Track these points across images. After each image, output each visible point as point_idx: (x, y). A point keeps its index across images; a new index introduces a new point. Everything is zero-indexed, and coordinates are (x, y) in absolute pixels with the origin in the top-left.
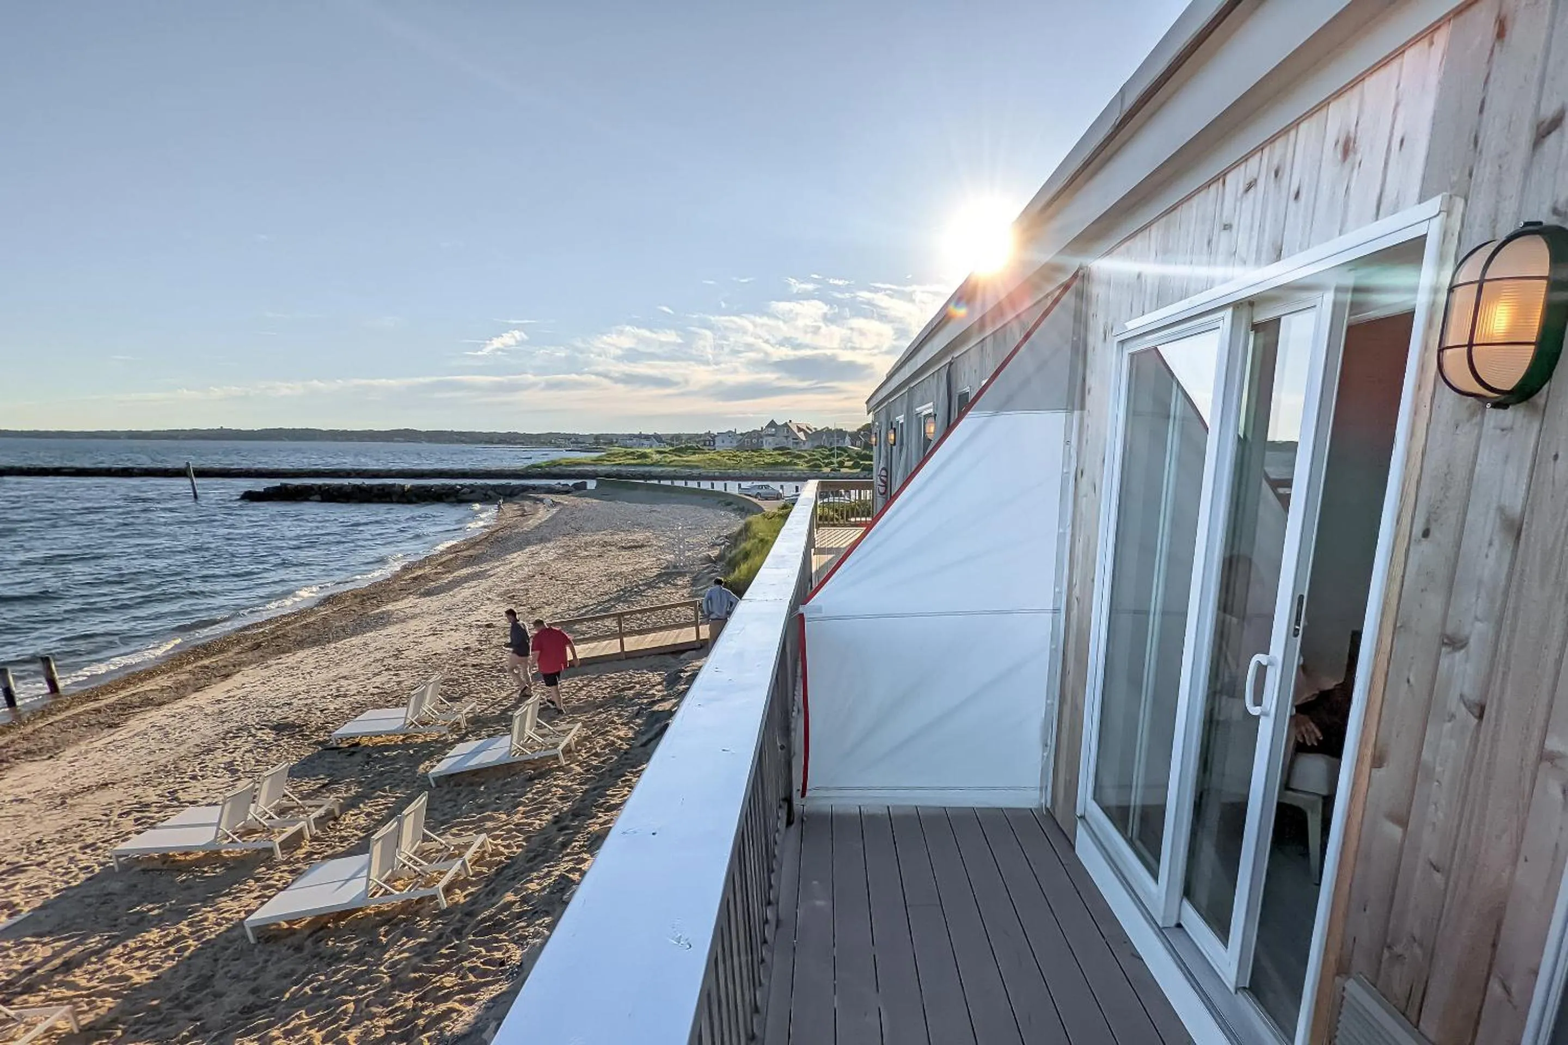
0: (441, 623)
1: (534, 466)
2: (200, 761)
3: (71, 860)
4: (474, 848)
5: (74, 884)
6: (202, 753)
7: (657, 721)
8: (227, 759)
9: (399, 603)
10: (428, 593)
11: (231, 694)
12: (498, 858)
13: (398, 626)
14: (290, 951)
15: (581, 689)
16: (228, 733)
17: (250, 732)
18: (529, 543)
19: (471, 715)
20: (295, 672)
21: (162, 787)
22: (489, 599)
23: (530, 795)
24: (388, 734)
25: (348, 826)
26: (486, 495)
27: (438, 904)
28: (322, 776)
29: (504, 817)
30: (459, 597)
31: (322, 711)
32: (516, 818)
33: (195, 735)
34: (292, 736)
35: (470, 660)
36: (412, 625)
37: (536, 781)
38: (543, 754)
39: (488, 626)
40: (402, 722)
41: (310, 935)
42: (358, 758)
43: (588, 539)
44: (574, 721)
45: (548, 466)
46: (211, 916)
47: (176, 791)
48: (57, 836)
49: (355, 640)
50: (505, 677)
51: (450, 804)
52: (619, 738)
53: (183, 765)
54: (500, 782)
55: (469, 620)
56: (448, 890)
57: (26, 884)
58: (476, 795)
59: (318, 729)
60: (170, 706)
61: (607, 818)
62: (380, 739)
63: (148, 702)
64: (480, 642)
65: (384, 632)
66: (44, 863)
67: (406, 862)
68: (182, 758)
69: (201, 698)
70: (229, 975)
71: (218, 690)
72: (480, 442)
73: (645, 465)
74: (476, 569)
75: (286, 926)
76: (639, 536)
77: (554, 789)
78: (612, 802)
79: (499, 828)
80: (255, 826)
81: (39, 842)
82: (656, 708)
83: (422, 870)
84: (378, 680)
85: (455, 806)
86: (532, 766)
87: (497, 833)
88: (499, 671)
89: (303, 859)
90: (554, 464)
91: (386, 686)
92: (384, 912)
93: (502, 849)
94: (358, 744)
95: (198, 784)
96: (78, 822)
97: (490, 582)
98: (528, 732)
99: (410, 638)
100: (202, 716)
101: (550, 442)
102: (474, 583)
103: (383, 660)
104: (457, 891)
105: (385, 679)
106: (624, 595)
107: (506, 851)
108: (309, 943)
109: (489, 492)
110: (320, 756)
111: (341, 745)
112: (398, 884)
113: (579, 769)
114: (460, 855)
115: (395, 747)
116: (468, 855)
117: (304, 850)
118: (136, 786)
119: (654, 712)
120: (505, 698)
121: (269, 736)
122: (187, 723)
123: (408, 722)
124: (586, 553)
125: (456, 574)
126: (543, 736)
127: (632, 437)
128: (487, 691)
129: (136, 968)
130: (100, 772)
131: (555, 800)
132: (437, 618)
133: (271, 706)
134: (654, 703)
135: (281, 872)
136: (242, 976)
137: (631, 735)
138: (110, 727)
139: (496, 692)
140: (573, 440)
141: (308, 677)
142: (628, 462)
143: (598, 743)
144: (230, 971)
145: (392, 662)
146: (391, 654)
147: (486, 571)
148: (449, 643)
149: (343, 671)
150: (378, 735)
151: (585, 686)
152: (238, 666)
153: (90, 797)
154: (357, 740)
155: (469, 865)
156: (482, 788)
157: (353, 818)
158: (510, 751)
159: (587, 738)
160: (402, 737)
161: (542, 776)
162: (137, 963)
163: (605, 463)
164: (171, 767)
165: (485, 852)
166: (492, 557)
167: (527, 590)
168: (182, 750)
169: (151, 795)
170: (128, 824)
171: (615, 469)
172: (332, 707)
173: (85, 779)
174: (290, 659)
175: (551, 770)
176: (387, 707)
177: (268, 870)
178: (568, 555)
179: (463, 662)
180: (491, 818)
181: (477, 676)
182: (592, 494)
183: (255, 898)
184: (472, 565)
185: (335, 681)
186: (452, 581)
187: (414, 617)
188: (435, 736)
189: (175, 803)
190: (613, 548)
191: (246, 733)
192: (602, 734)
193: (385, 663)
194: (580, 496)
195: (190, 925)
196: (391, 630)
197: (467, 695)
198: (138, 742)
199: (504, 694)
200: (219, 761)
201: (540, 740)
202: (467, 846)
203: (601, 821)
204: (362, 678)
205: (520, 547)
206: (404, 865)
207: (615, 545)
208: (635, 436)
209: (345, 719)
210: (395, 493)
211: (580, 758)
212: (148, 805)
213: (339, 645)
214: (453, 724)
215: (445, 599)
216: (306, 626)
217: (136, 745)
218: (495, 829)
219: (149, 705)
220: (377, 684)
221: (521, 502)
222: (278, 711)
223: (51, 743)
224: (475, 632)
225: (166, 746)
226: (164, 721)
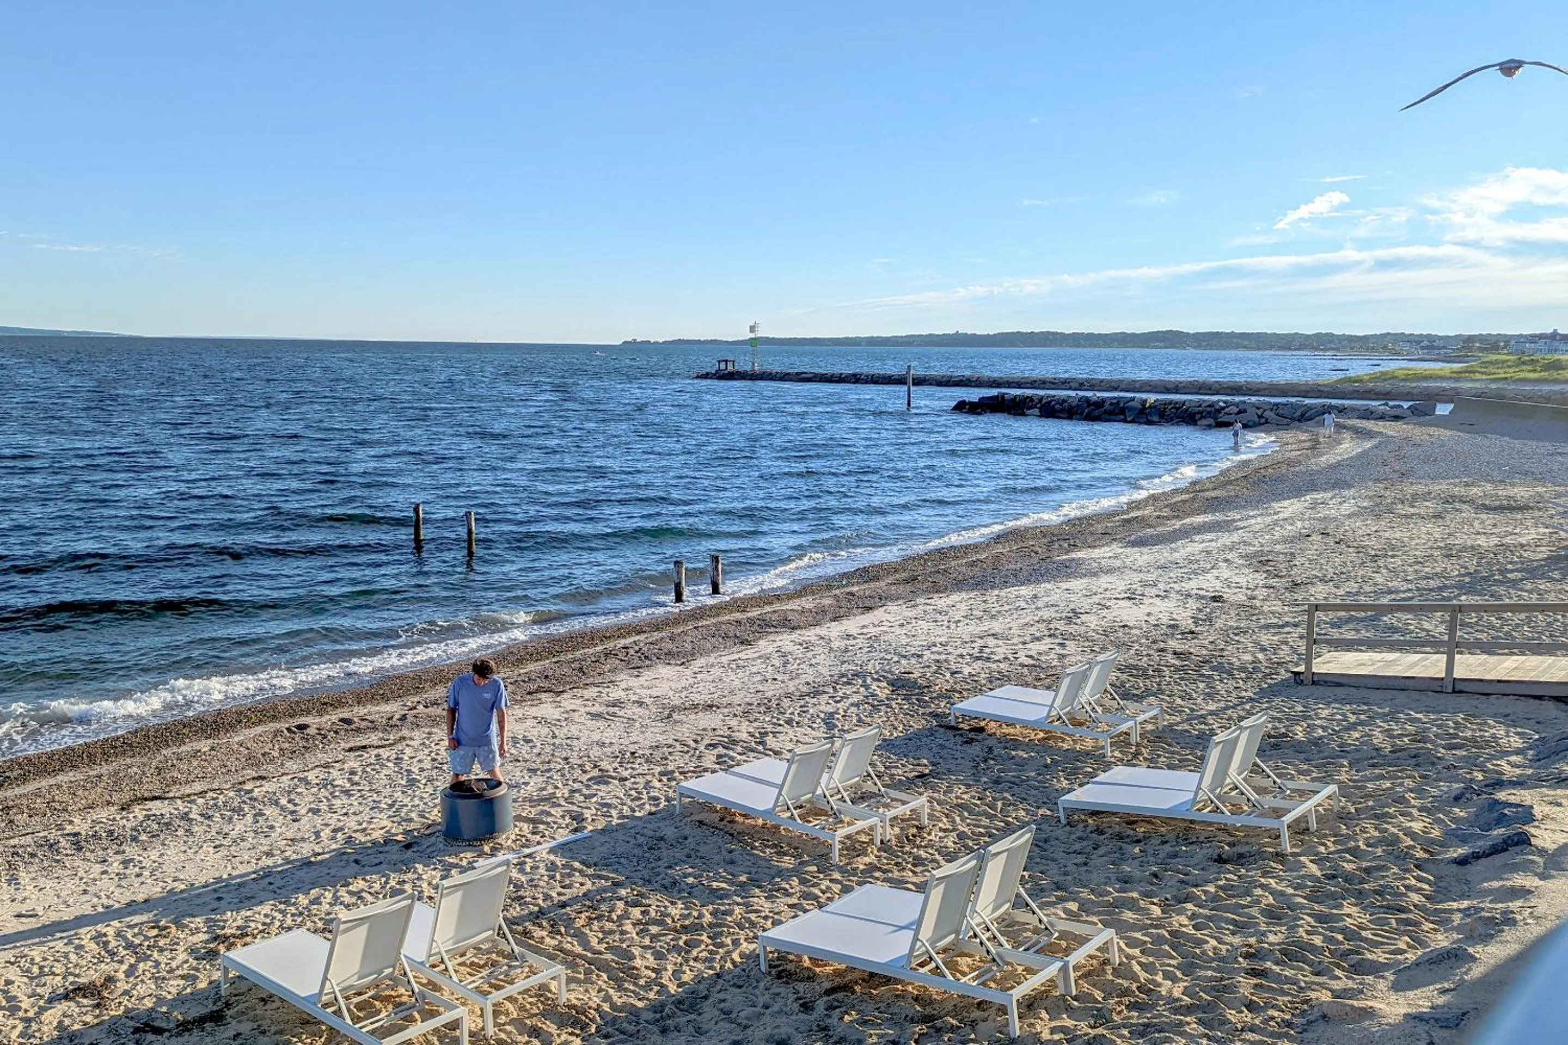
0: (1145, 584)
1: (1350, 380)
2: (802, 702)
3: (648, 785)
4: (1090, 948)
5: (637, 814)
6: (808, 695)
7: (1501, 820)
8: (830, 709)
9: (1097, 551)
10: (1140, 543)
11: (865, 631)
12: (1125, 983)
13: (1085, 580)
14: (796, 1007)
15: (1353, 727)
16: (843, 676)
17: (864, 681)
18: (1314, 488)
19: (1150, 727)
20: (939, 617)
21: (756, 724)
22: (1227, 561)
23: (1211, 888)
24: (1026, 724)
25: (930, 845)
26: (1260, 417)
27: (1007, 1025)
28: (925, 761)
29: (1156, 911)
30: (1183, 553)
31: (953, 674)
32: (1180, 921)
33: (810, 671)
34: (907, 698)
35: (1173, 644)
36: (1104, 581)
37: (1229, 866)
38: (1254, 821)
39: (1216, 599)
40: (1043, 712)
41: (828, 992)
42: (975, 749)
43: (1420, 489)
44: (1326, 779)
45: (1370, 380)
46: (737, 910)
47: (766, 734)
48: (648, 752)
49: (1026, 591)
50: (1221, 681)
51: (1080, 859)
52: (1410, 833)
53: (786, 703)
54: (1167, 848)
55: (1187, 586)
56: (1030, 1005)
57: (602, 798)
58: (1123, 858)
59: (940, 697)
60: (803, 632)
61: (1350, 984)
62: (1012, 731)
63: (787, 624)
64: (1196, 621)
65: (1064, 586)
66: (626, 779)
67: (978, 930)
68: (788, 695)
69: (834, 630)
70: (722, 1005)
71: (852, 625)
72: (1271, 348)
73: (1555, 381)
74: (1219, 517)
75: (807, 963)
76: (1521, 492)
77: (1258, 891)
78: (1369, 956)
79: (1143, 928)
80: (822, 805)
81: (633, 753)
82: (1502, 795)
83: (998, 954)
84: (1035, 648)
85: (1086, 864)
86: (1229, 839)
87: (1138, 935)
88: (1213, 669)
89: (862, 872)
90: (1384, 377)
91: (1043, 658)
92: (931, 1002)
93: (1137, 968)
94: (982, 730)
95: (790, 732)
96: (670, 742)
97: (1235, 537)
98: (1234, 775)
99: (1096, 599)
100: (826, 651)
101: (1385, 347)
102: (1211, 536)
103: (1050, 622)
104: (1044, 1014)
105: (1045, 648)
106: (1473, 583)
107: (1143, 975)
108: (821, 1004)
109: (1267, 414)
110: (931, 732)
111: (961, 726)
112: (963, 962)
113: (1314, 869)
114: (1067, 951)
115: (1030, 746)
116: (1078, 956)
117: (867, 860)
118: (735, 715)
119: (1496, 802)
120: (1212, 713)
121: (882, 691)
122: (809, 655)
123: (1054, 713)
124: (1412, 510)
125: (1187, 521)
126: (1260, 791)
127: (1535, 338)
128: (1187, 696)
129: (642, 947)
130: (713, 690)
131: (1254, 911)
132: (1142, 576)
133: (899, 654)
134: (1499, 784)
135: (831, 881)
136: (733, 1016)
137: (1436, 833)
138: (742, 643)
139: (1199, 701)
140: (1426, 343)
141: (953, 626)
142: (1522, 375)
143: (1363, 831)
144: (724, 1001)
145: (1061, 626)
146: (1064, 615)
147: (1234, 521)
148: (1149, 614)
149: (997, 626)
150: (1011, 723)
151: (1362, 723)
152: (884, 599)
153: (693, 716)
154: (982, 724)
155: (1072, 975)
156: (1137, 850)
157: (941, 834)
158: (1194, 801)
159: (1343, 817)
160: (1041, 735)
161: (1240, 859)
162: (647, 941)
163: (1478, 376)
164: (774, 703)
165: (1106, 962)
166: (1249, 503)
167: (1292, 554)
168: (791, 687)
169: (743, 731)
170: (709, 759)
171: (1494, 386)
172: (967, 670)
173: (697, 696)
174: (941, 601)
175: (1261, 855)
176: (1035, 687)
177: (819, 872)
178: (1377, 511)
179: (1162, 645)
180: (1132, 905)
181: (1177, 669)
182: (1443, 422)
183: (790, 906)
184: (1213, 511)
185: (981, 638)
186: (1180, 530)
187: (1110, 571)
188: (1089, 744)
189: (760, 748)
190: (1465, 507)
191: (860, 681)
192: (1376, 817)
193: (1051, 626)
194: (1420, 424)
195: (714, 914)
196: (1076, 584)
197: (1154, 695)
198: (759, 666)
199: (1212, 707)
200: (821, 708)
201: (1254, 796)
202: (1082, 940)
203: (1337, 985)
204: (1015, 641)
205: (1298, 492)
206: (975, 936)
207: (1471, 502)
208: (1542, 336)
209: (978, 690)
210: (1132, 409)
211: (1322, 849)
212: (735, 742)
213: (1003, 593)
214: (1120, 735)
215: (1163, 553)
216: (973, 564)
217: (754, 670)
218: (1134, 927)
219: (784, 626)
220: (1033, 653)
221: (1315, 430)
222: (904, 662)
223: (688, 647)
224: (1192, 604)
225: (779, 677)
226: (790, 648)
